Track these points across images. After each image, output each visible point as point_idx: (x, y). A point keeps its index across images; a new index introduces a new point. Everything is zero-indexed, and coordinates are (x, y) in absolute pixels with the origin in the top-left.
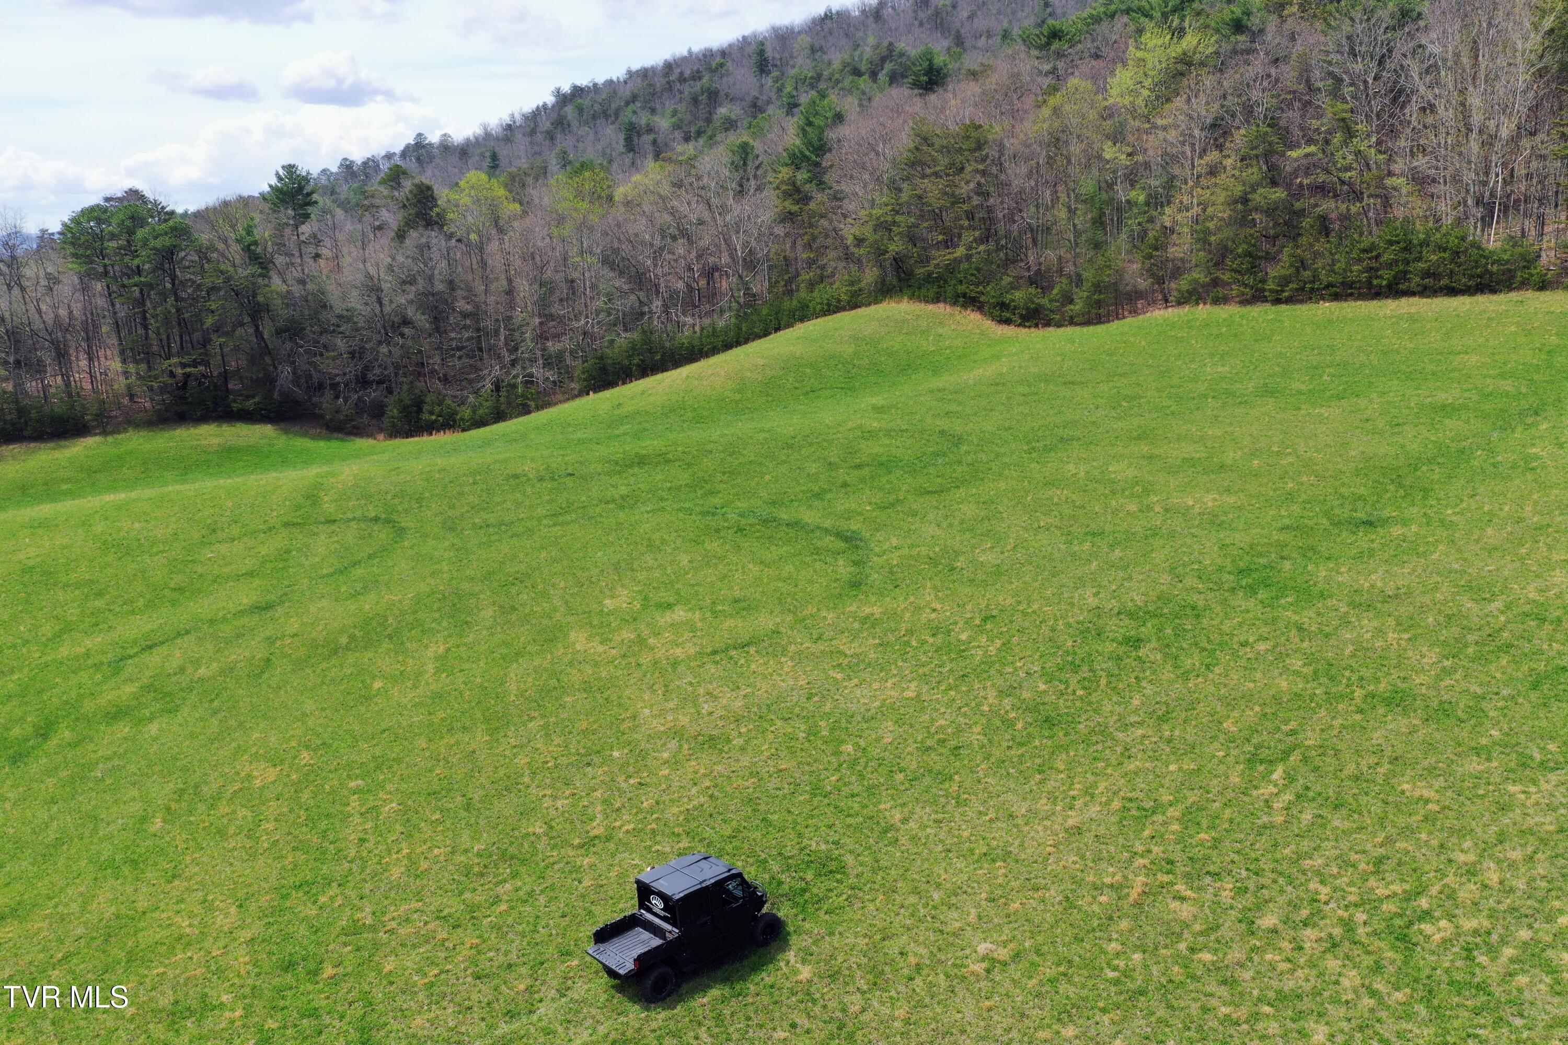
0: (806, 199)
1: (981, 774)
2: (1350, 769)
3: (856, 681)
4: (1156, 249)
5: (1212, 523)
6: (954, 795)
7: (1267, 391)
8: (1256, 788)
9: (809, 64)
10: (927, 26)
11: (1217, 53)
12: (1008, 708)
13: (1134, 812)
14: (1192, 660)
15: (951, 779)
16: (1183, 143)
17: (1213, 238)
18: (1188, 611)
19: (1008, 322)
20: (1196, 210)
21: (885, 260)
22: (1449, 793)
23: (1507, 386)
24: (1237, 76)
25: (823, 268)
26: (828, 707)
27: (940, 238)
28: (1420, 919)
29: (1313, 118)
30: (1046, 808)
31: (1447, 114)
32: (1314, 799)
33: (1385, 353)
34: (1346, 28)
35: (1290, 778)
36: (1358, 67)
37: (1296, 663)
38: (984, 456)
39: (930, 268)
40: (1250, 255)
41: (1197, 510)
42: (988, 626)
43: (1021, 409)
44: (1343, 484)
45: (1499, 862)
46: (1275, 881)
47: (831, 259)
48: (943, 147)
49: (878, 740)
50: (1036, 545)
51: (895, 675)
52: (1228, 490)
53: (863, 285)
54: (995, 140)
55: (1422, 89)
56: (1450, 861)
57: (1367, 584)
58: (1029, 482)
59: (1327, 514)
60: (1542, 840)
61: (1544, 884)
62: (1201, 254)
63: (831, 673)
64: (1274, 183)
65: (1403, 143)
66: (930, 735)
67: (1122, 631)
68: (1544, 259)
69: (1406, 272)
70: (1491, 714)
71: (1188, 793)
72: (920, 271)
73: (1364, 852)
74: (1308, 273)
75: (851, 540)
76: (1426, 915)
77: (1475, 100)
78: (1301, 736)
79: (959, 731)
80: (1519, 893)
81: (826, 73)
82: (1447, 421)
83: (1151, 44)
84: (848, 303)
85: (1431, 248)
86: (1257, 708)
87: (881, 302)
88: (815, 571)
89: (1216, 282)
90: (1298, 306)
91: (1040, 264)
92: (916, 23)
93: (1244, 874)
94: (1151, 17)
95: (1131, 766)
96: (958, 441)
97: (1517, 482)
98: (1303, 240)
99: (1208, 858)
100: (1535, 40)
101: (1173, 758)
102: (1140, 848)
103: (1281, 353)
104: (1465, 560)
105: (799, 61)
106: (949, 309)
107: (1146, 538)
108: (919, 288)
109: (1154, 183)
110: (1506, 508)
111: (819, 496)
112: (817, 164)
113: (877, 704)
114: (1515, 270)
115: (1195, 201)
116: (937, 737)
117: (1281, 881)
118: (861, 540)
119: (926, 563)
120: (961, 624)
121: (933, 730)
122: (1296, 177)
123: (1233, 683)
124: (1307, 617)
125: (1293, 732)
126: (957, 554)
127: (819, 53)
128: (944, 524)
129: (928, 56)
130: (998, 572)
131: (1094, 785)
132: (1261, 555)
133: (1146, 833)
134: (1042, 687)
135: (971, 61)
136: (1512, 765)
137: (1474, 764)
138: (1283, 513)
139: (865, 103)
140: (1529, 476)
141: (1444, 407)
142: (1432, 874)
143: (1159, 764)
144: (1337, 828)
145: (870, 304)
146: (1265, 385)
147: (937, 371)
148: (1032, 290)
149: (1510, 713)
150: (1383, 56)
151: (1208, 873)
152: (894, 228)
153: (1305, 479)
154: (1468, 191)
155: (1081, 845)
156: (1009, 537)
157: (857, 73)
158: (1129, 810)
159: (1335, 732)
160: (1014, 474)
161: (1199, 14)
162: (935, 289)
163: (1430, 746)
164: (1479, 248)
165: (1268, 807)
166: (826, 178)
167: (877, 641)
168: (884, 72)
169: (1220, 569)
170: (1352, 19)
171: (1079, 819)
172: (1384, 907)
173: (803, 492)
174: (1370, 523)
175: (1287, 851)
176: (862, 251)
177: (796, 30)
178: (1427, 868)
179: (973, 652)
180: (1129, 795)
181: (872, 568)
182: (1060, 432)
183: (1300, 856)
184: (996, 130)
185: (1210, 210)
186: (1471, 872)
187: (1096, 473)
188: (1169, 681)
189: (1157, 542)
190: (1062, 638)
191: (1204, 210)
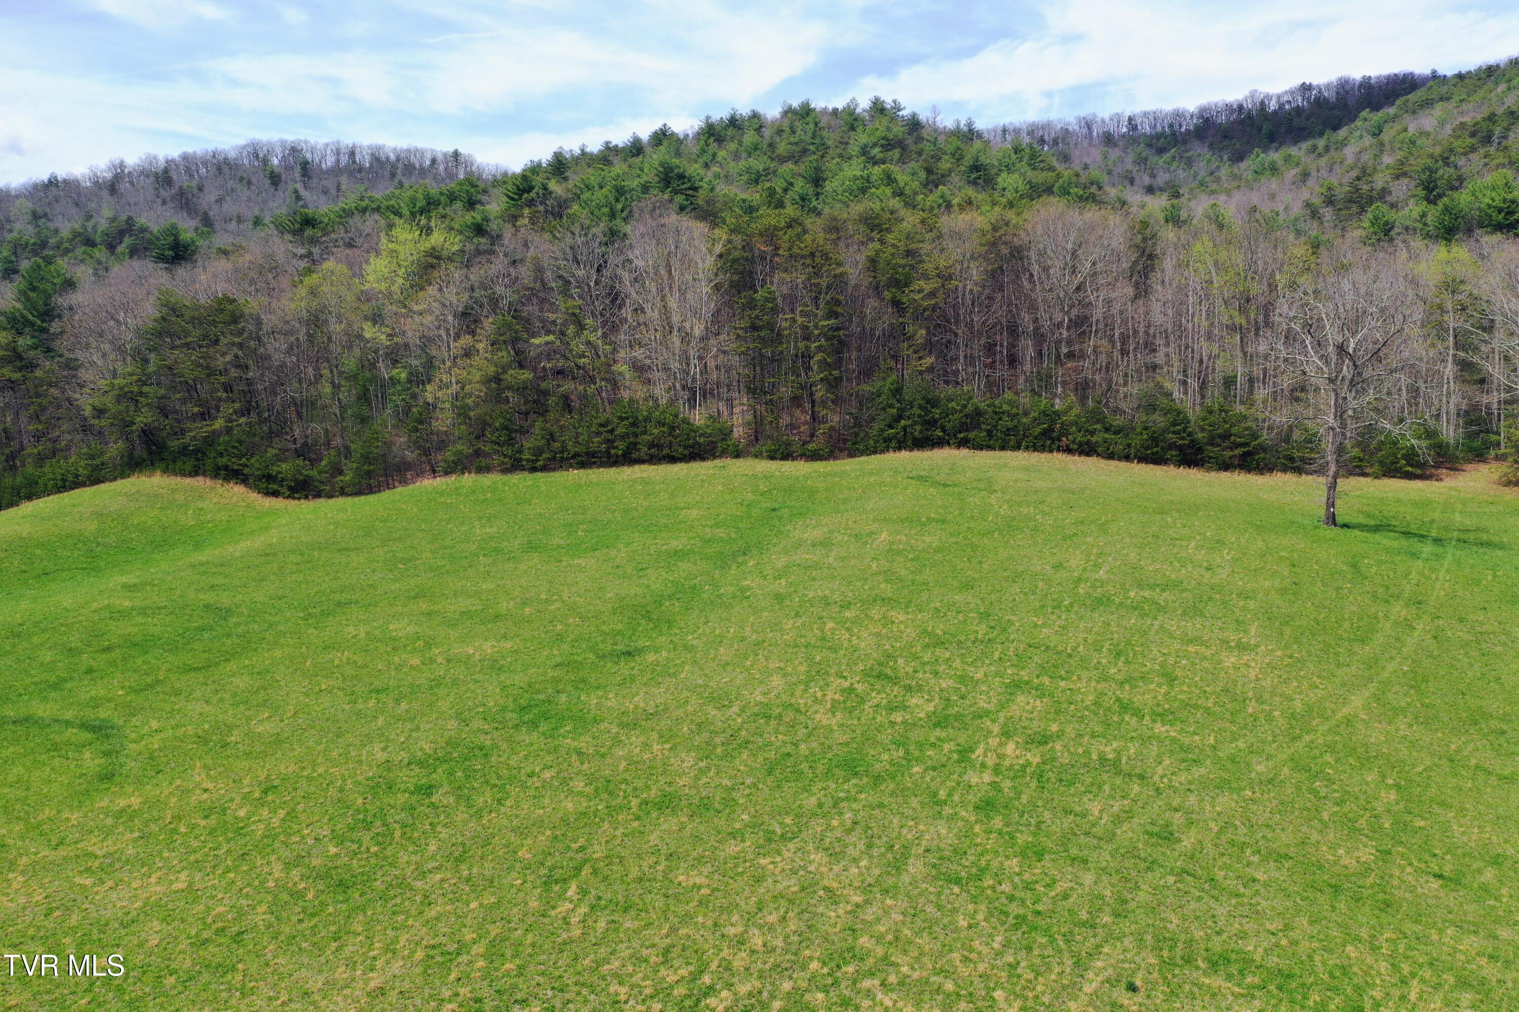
0: (31, 366)
1: (269, 956)
2: (634, 872)
3: (110, 883)
4: (421, 423)
5: (492, 668)
6: (238, 986)
7: (531, 547)
8: (554, 908)
9: (31, 230)
10: (170, 205)
11: (462, 251)
12: (296, 879)
13: (439, 959)
14: (483, 798)
15: (234, 969)
16: (438, 328)
17: (472, 414)
18: (477, 752)
19: (275, 494)
20: (455, 388)
21: (132, 432)
22: (716, 877)
23: (721, 533)
24: (482, 272)
25: (55, 441)
26: (74, 920)
27: (196, 409)
28: (706, 995)
29: (549, 311)
30: (345, 976)
31: (653, 314)
32: (606, 907)
33: (626, 511)
34: (569, 240)
35: (583, 892)
36: (581, 273)
37: (579, 784)
38: (256, 627)
39: (186, 440)
40: (506, 428)
41: (477, 657)
42: (270, 798)
43: (294, 576)
44: (604, 622)
45: (761, 927)
46: (579, 993)
47: (64, 432)
48: (193, 318)
49: (141, 945)
50: (318, 709)
51: (160, 868)
52: (505, 637)
53: (106, 458)
54: (251, 315)
55: (634, 294)
56: (723, 936)
57: (632, 706)
58: (307, 648)
59: (592, 649)
60: (790, 901)
61: (796, 938)
62: (463, 427)
63: (77, 880)
64: (521, 366)
65: (622, 337)
66: (206, 926)
67: (414, 780)
68: (736, 434)
69: (636, 444)
70: (741, 801)
71: (490, 927)
72: (174, 444)
73: (654, 946)
74: (557, 445)
75: (99, 729)
76: (711, 990)
77: (673, 304)
78: (589, 851)
79: (241, 914)
80: (779, 951)
81: (52, 241)
82: (680, 564)
83: (401, 238)
84: (89, 477)
85: (653, 423)
86: (548, 833)
87: (128, 476)
88: (53, 769)
89: (478, 453)
90: (552, 474)
91: (307, 437)
92: (159, 201)
93: (550, 993)
94: (401, 216)
95: (432, 913)
96: (226, 613)
97: (737, 608)
98: (551, 415)
99: (514, 987)
100: (710, 261)
101: (473, 895)
102: (446, 993)
103: (540, 514)
104: (706, 675)
105: (18, 226)
106: (209, 482)
107: (431, 688)
108: (174, 462)
109: (415, 363)
110: (732, 631)
111: (56, 686)
112: (44, 330)
113: (138, 904)
114: (716, 442)
115: (454, 380)
116: (214, 927)
117: (585, 992)
118: (112, 727)
119: (194, 742)
120: (238, 800)
121: (209, 920)
122: (540, 362)
123: (524, 813)
124: (584, 742)
125: (582, 849)
126: (230, 728)
127: (43, 220)
128: (214, 700)
129: (173, 232)
130: (277, 740)
131: (396, 940)
132: (539, 692)
133: (452, 977)
134: (333, 850)
135: (221, 240)
136: (761, 841)
137: (733, 847)
138: (555, 652)
139: (101, 273)
140: (745, 604)
141: (676, 552)
142: (712, 951)
143: (460, 905)
144: (628, 929)
145: (115, 479)
146: (530, 542)
147: (198, 545)
148: (300, 462)
149: (754, 798)
150: (600, 265)
151: (516, 1001)
152: (141, 399)
153: (571, 621)
154: (675, 378)
155: (386, 1006)
156: (288, 704)
157: (90, 243)
158: (433, 957)
159: (618, 842)
160: (291, 641)
161: (444, 217)
162: (193, 462)
163: (697, 838)
164: (689, 423)
165: (567, 924)
166: (56, 345)
167: (136, 835)
168: (123, 245)
169: (504, 709)
170: (573, 234)
171: (382, 979)
172: (675, 992)
173: (35, 684)
174: (629, 653)
175: (587, 962)
176: (103, 423)
177: (13, 193)
178: (706, 947)
179: (254, 827)
180: (432, 942)
181: (127, 756)
182: (337, 597)
183: (599, 963)
184: (251, 304)
185: (467, 387)
186: (741, 941)
187: (377, 632)
188: (465, 823)
189: (442, 691)
190: (351, 797)
191: (463, 389)
